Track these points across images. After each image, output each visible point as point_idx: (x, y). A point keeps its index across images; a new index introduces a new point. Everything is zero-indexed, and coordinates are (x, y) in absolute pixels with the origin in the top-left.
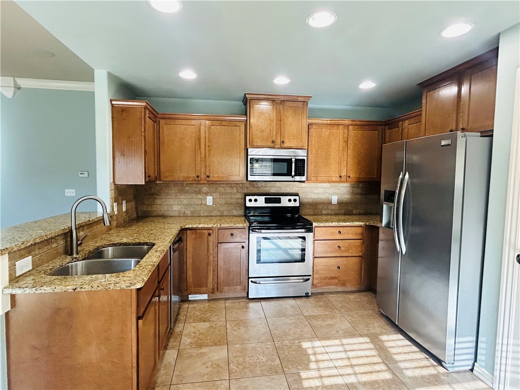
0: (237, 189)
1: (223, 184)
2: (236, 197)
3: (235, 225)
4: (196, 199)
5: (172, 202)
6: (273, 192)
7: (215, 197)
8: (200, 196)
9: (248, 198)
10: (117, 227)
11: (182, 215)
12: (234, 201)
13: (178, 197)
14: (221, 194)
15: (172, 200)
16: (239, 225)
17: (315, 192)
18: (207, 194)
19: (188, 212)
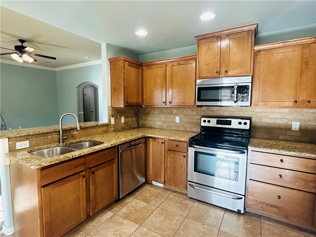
0: (196, 112)
1: (187, 108)
2: (196, 118)
3: (178, 139)
4: (169, 118)
5: (156, 119)
6: (227, 115)
7: (181, 117)
8: (172, 116)
9: (203, 119)
10: (114, 131)
11: (161, 128)
12: (194, 121)
13: (159, 116)
14: (185, 115)
15: (156, 118)
16: (181, 140)
17: (270, 116)
18: (176, 115)
19: (165, 126)
